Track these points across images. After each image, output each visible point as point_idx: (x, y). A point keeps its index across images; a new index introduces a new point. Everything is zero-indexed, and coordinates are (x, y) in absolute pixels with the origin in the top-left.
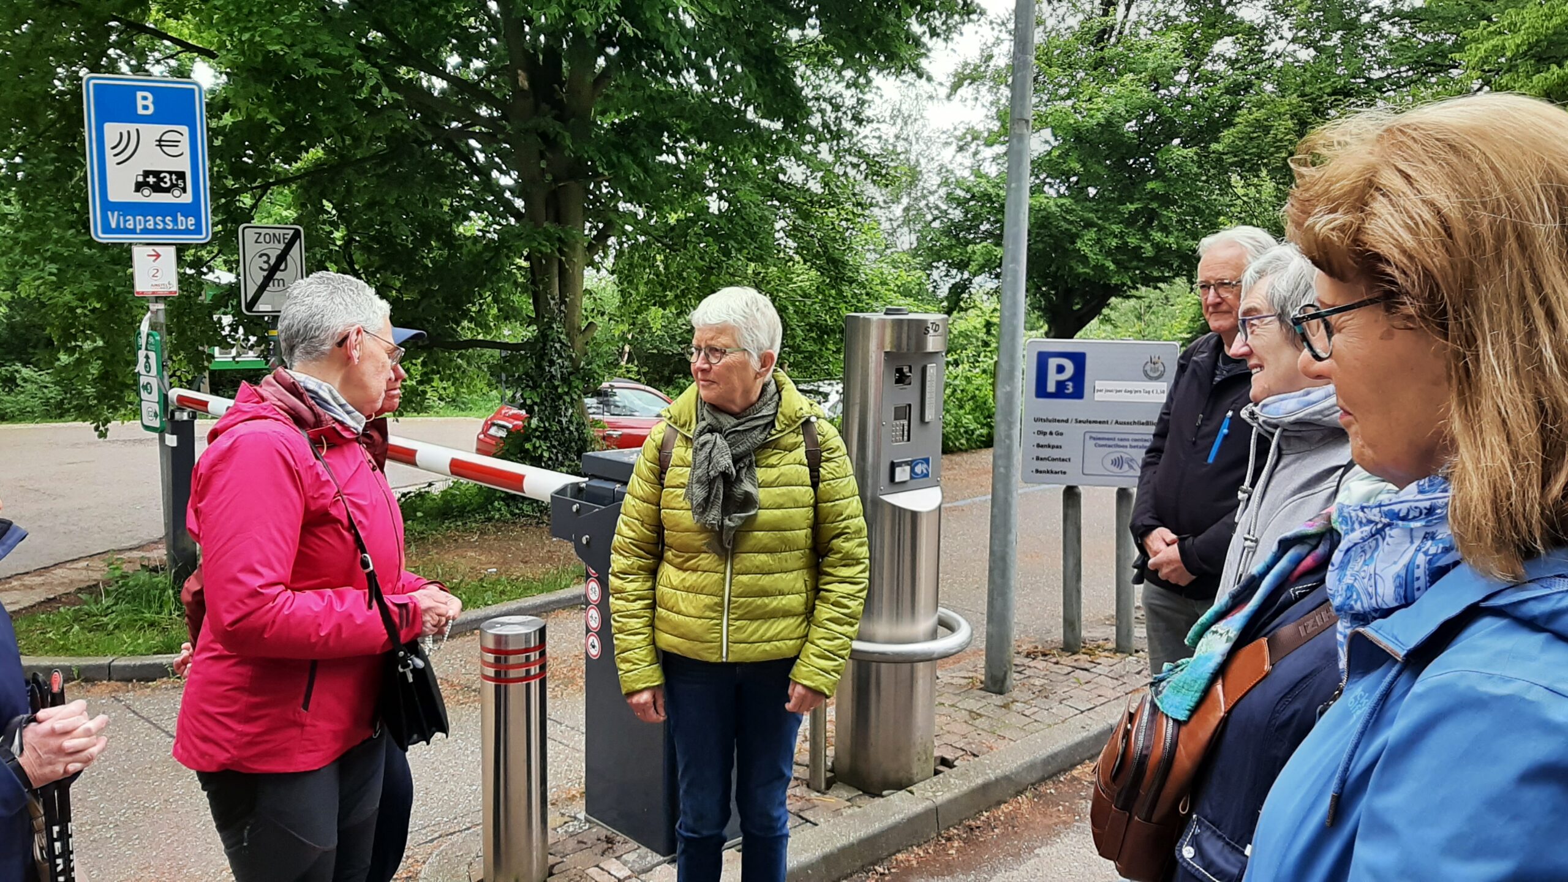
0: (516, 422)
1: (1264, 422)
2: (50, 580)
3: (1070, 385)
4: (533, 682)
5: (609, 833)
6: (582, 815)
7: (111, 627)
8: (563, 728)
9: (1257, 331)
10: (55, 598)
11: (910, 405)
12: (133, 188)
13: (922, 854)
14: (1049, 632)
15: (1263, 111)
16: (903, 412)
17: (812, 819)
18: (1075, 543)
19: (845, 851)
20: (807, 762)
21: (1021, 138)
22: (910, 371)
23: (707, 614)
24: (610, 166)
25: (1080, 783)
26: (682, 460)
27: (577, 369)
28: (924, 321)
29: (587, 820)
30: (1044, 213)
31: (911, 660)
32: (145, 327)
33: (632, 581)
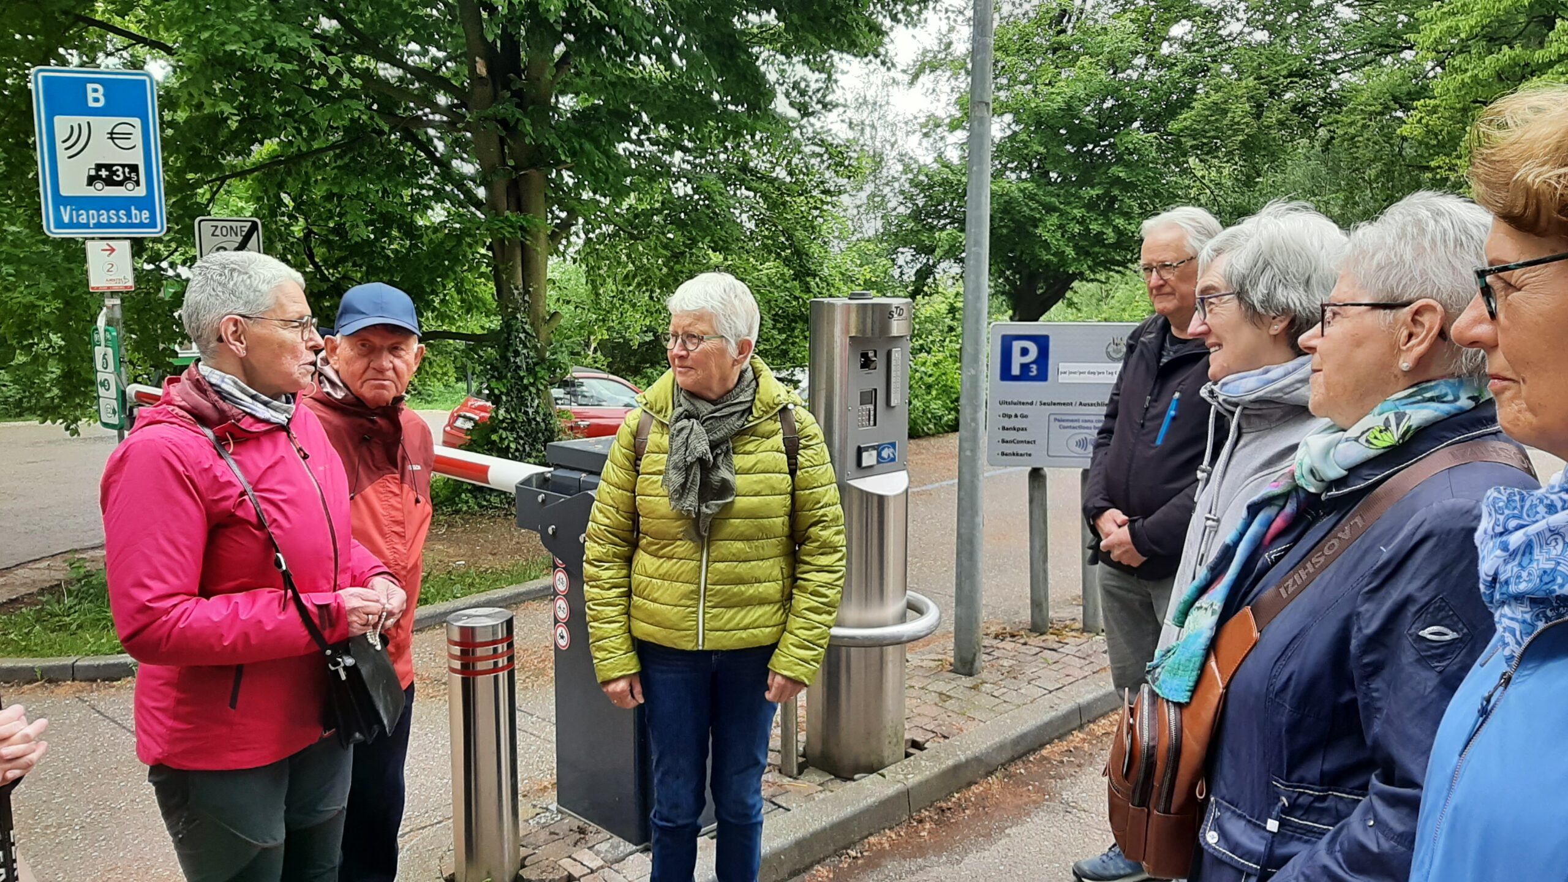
0: (483, 414)
1: (1224, 400)
2: (12, 580)
3: (1034, 367)
4: (501, 674)
5: (581, 824)
6: (554, 806)
7: (74, 627)
8: (534, 719)
9: (1216, 310)
10: (16, 599)
11: (876, 390)
12: (85, 182)
13: (894, 837)
14: (1017, 613)
15: (1220, 94)
16: (868, 397)
17: (784, 805)
18: (1042, 526)
19: (817, 836)
20: (779, 748)
21: (981, 121)
22: (875, 356)
23: (683, 602)
24: (573, 153)
25: (1049, 763)
26: (658, 447)
27: (543, 360)
28: (889, 305)
29: (559, 811)
30: (1007, 198)
31: (880, 644)
32: (101, 322)
33: (606, 569)
